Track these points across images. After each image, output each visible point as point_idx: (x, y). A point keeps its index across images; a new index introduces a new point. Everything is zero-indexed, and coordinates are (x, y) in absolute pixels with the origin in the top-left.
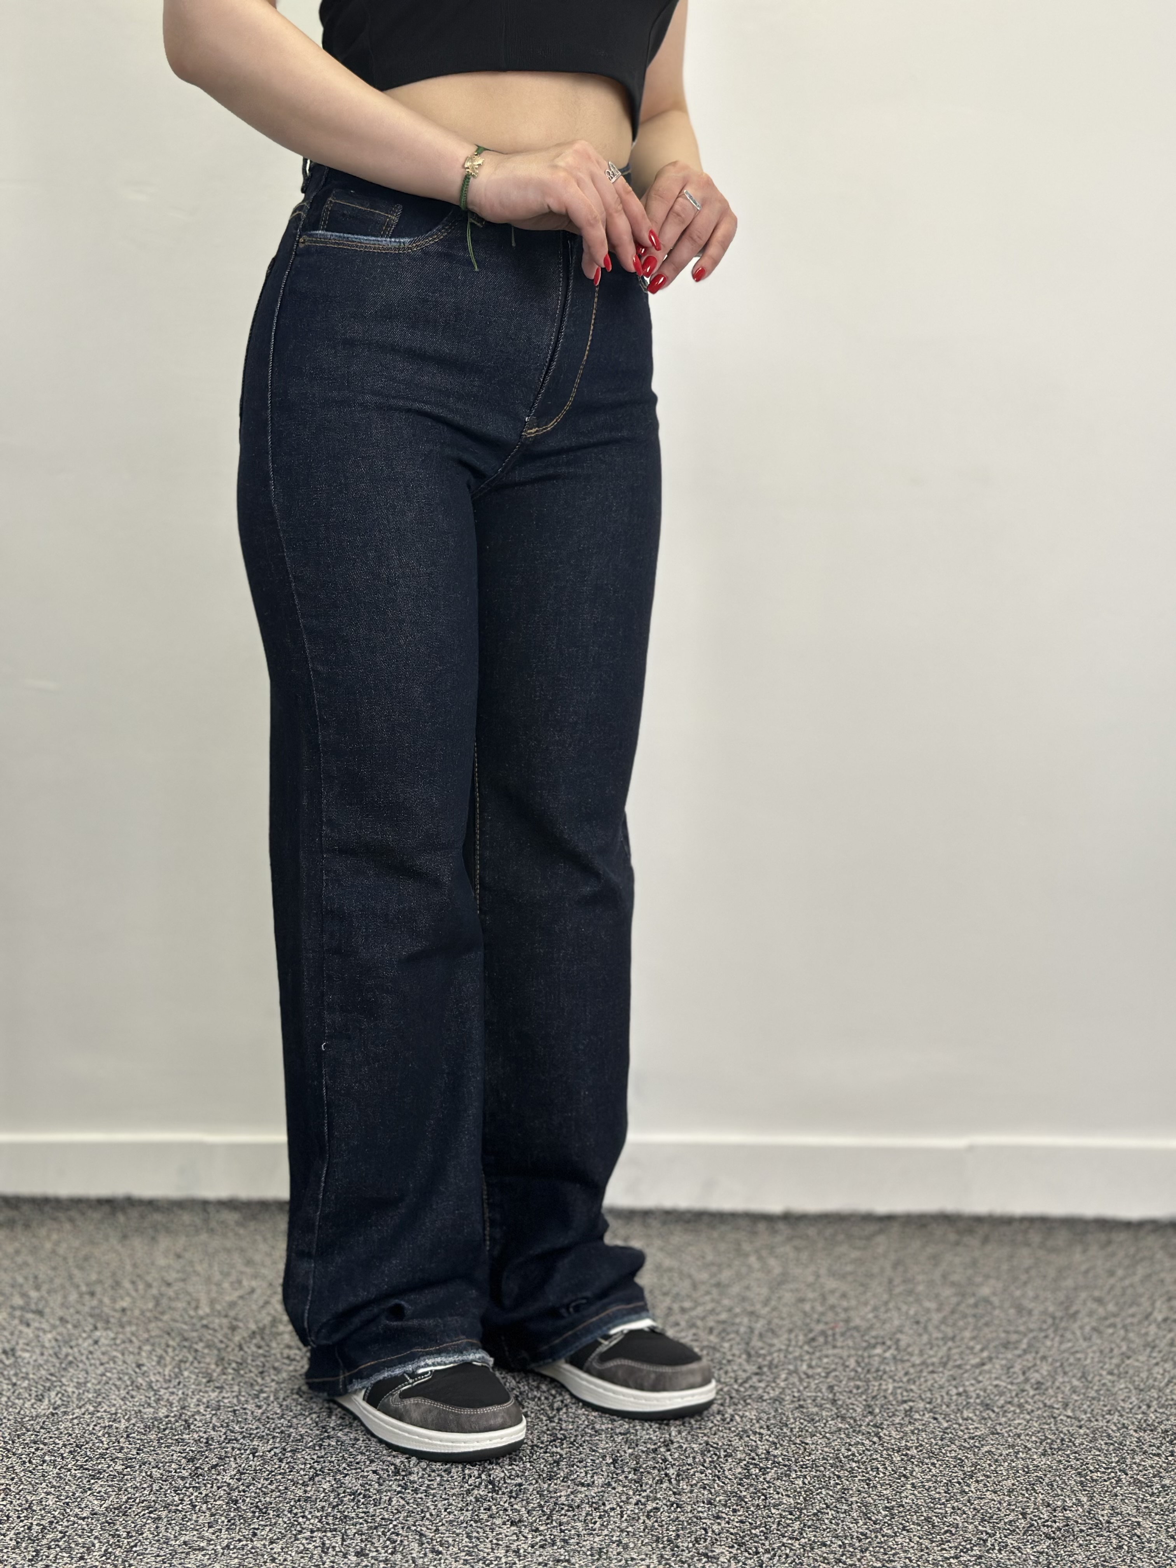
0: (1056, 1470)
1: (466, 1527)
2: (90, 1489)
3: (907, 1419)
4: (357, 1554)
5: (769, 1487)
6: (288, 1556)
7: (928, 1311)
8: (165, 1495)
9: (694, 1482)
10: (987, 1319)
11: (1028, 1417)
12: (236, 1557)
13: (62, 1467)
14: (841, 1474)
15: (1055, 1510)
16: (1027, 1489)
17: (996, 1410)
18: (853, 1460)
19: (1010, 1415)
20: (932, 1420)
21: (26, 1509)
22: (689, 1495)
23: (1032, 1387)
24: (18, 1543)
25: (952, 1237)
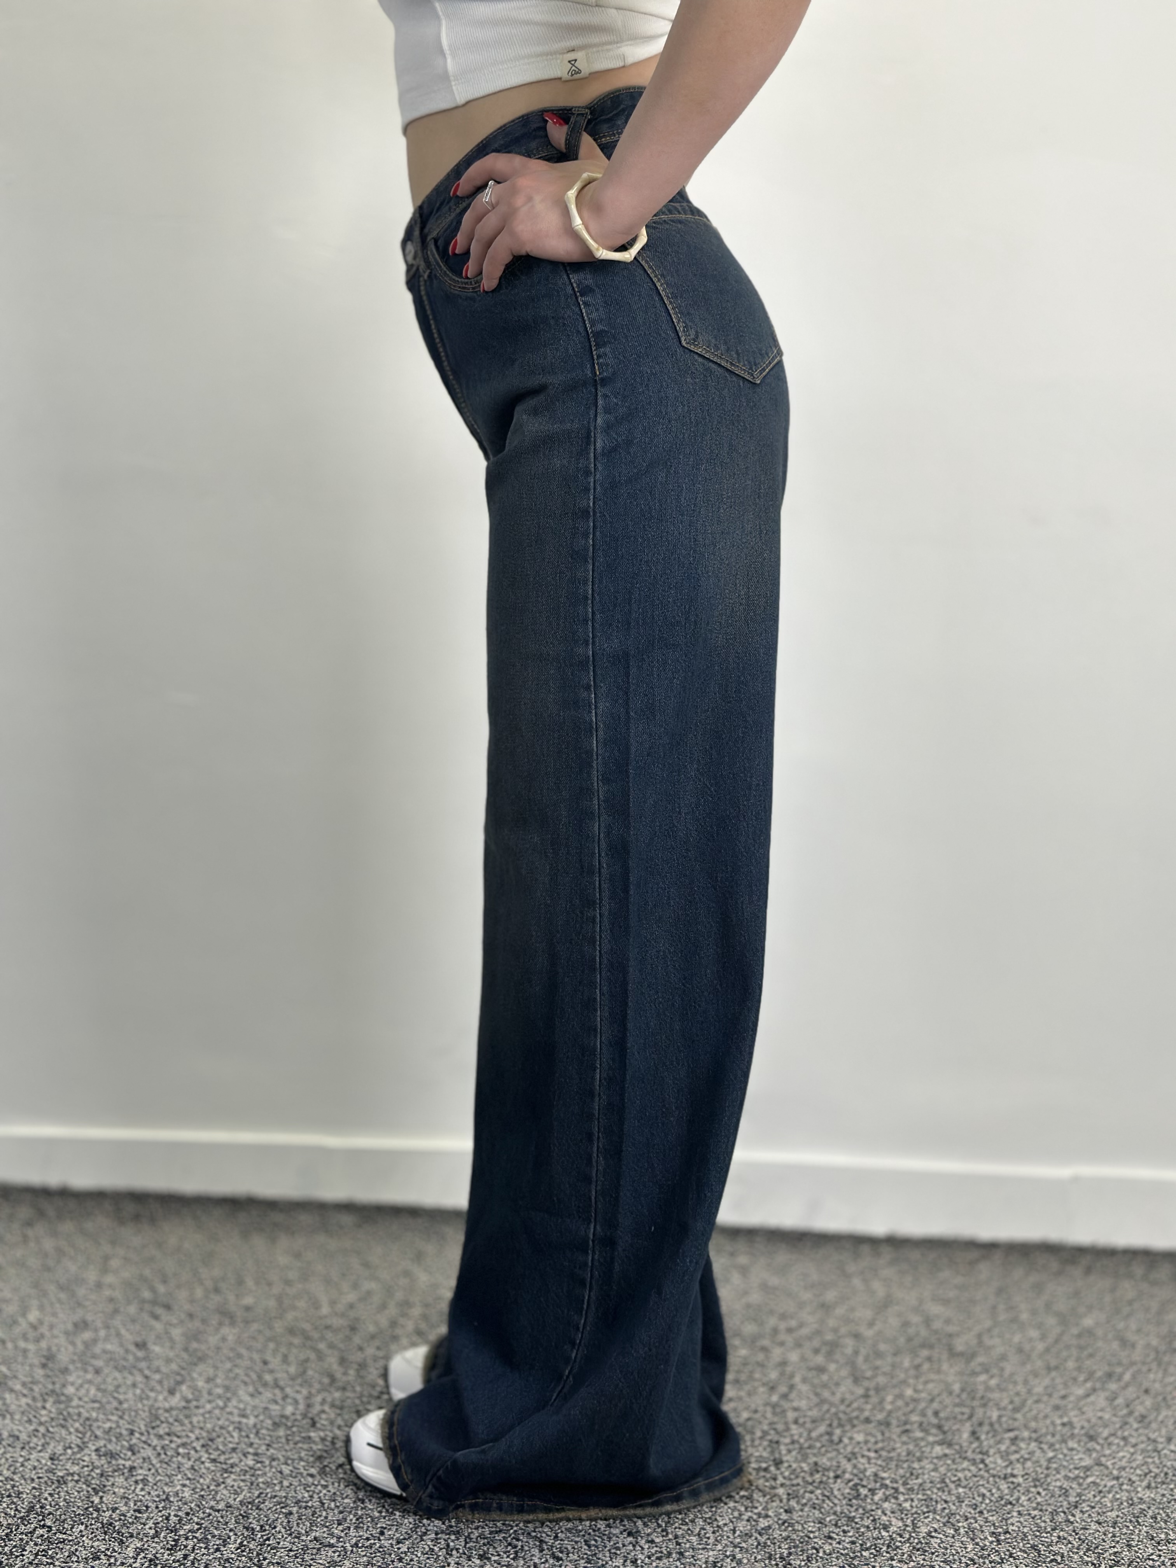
0: (1160, 1503)
1: (584, 1536)
2: (223, 1483)
3: (1013, 1448)
4: (481, 1557)
5: (877, 1508)
6: (414, 1556)
8: (295, 1491)
9: (804, 1501)
10: (1090, 1350)
12: (365, 1555)
13: (196, 1460)
14: (948, 1499)
16: (1131, 1521)
17: (1101, 1441)
18: (959, 1485)
20: (1036, 1449)
21: (164, 1500)
22: (800, 1513)
23: (1135, 1419)
24: (157, 1532)
25: (1055, 1265)
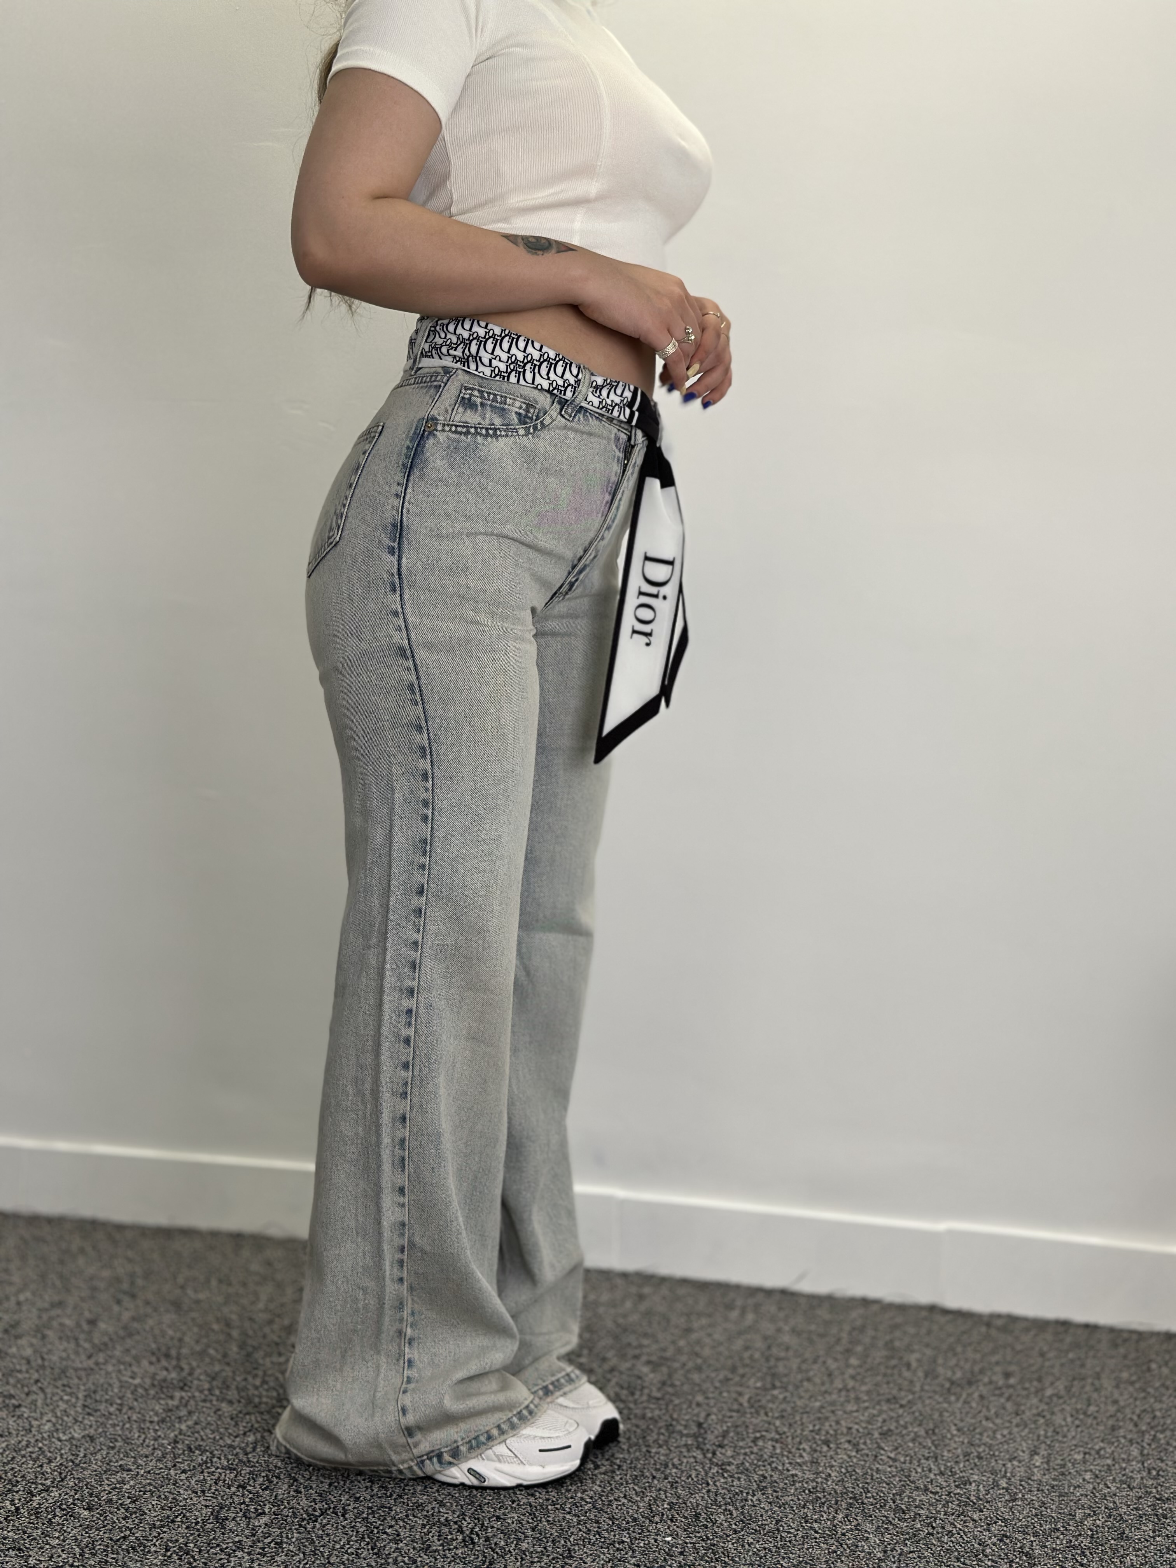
7: (848, 1366)
11: (854, 1454)
15: (806, 1522)
19: (839, 1451)
